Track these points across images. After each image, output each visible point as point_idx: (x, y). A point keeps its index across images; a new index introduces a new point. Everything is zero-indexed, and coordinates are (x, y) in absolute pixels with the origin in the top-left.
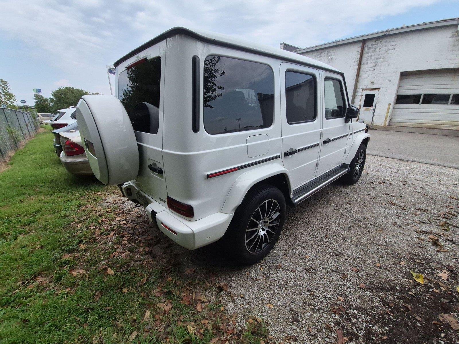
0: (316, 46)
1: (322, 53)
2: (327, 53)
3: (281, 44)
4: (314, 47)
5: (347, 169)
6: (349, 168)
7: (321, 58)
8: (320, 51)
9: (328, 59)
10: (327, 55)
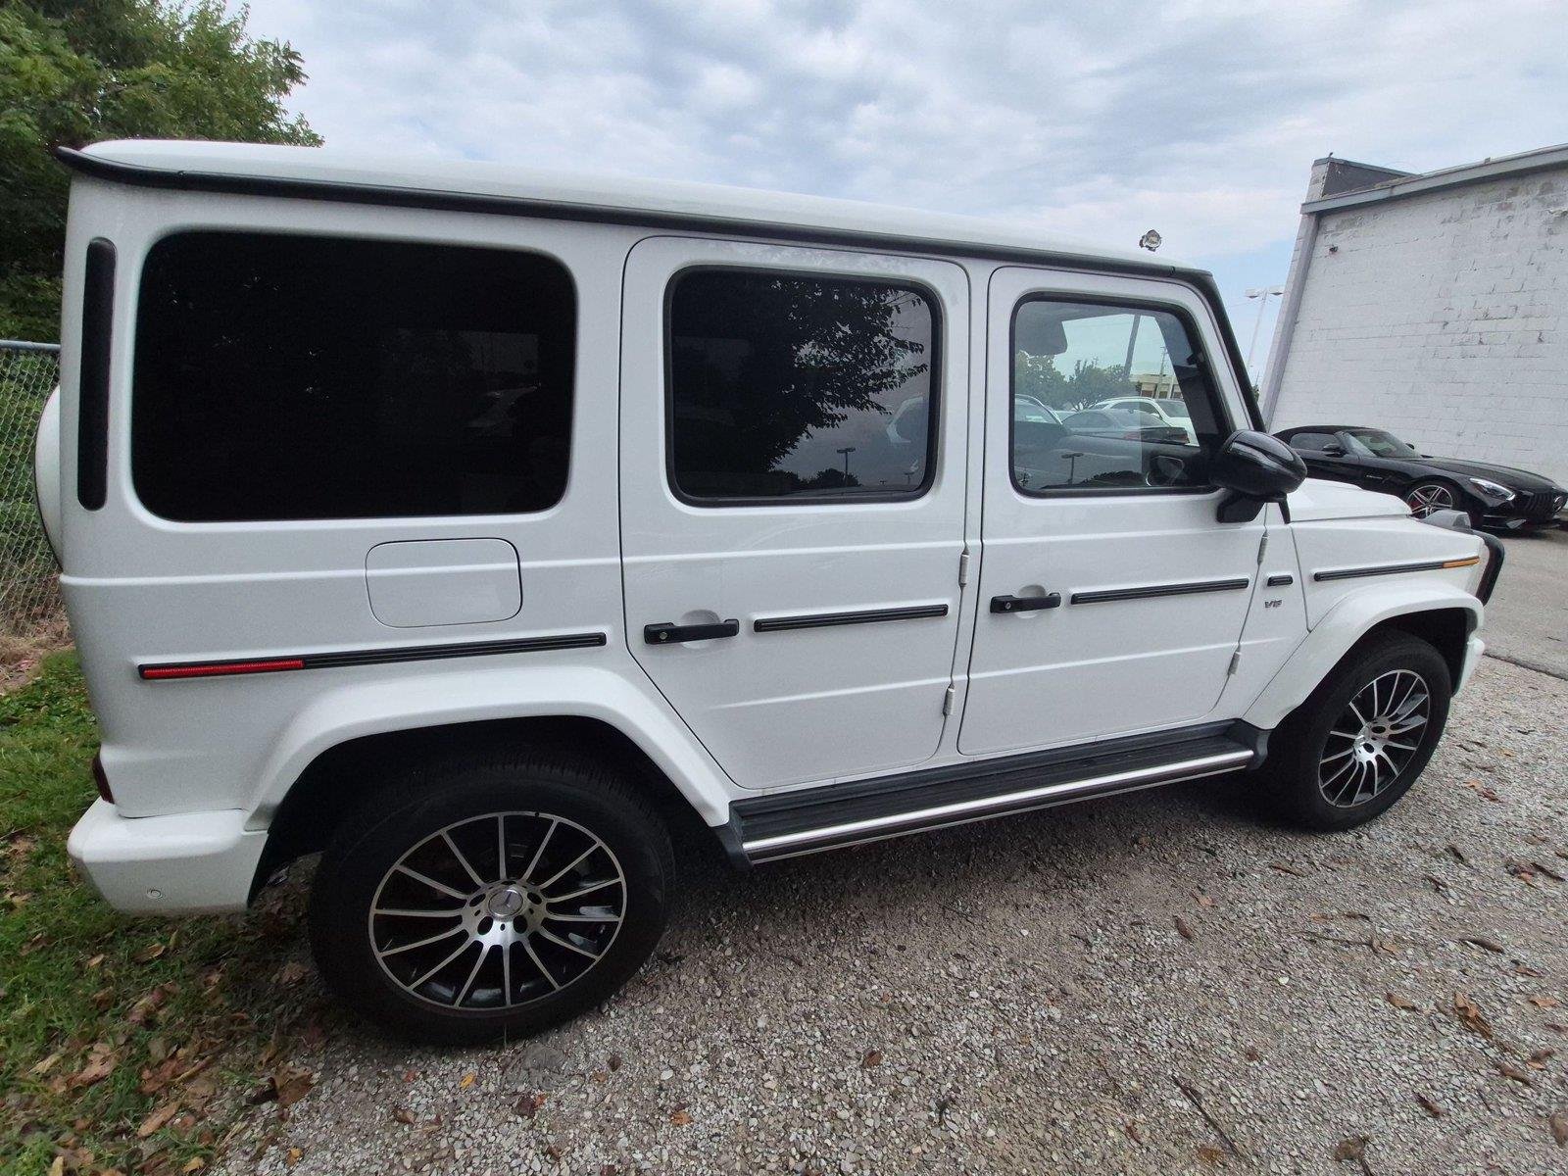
0: (1487, 163)
1: (1514, 192)
2: (1542, 193)
3: (1318, 163)
4: (1481, 166)
5: (1250, 753)
6: (1263, 750)
7: (1510, 213)
8: (1508, 186)
9: (1545, 217)
10: (1542, 201)
